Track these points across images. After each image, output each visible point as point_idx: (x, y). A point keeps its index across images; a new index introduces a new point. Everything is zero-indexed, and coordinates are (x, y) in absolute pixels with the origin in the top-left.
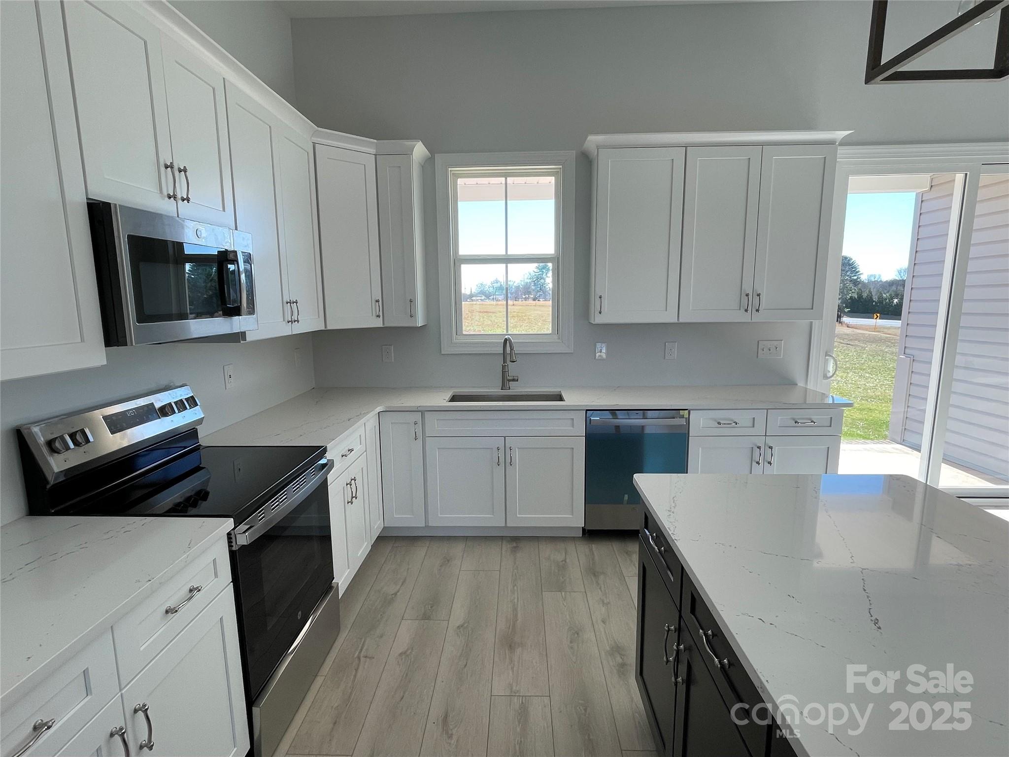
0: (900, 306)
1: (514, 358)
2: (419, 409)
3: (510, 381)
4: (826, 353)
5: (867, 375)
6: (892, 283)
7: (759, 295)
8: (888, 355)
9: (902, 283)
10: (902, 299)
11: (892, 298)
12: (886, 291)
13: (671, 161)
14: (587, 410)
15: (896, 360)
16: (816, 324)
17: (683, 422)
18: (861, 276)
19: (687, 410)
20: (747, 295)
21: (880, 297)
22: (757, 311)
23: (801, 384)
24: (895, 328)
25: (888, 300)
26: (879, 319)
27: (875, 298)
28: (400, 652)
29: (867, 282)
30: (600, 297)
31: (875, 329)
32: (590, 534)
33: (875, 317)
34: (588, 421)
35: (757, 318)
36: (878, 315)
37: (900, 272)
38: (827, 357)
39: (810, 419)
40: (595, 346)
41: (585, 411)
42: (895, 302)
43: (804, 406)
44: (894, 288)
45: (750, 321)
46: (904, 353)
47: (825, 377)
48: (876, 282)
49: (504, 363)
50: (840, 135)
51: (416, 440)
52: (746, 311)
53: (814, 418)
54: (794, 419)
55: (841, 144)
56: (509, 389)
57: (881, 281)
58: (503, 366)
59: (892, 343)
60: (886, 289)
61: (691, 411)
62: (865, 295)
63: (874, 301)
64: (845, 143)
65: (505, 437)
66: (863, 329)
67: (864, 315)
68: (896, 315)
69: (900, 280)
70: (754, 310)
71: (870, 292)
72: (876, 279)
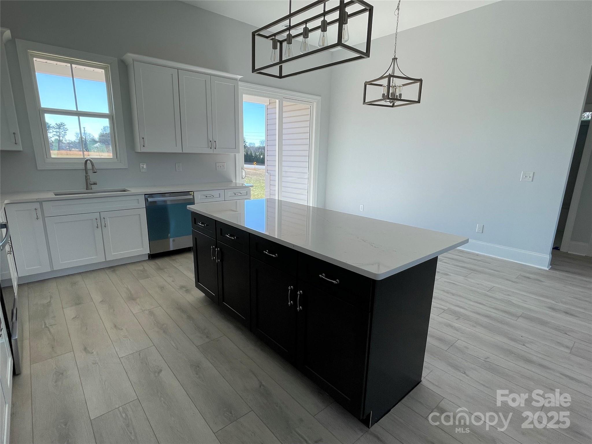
0: (264, 158)
1: (95, 170)
2: (38, 200)
3: (91, 184)
4: (242, 168)
5: (254, 190)
6: (259, 148)
7: (215, 142)
8: (261, 181)
9: (264, 148)
10: (264, 156)
11: (260, 155)
12: (257, 152)
13: (171, 75)
14: (145, 194)
15: (264, 183)
16: (237, 155)
17: (191, 197)
18: (246, 143)
19: (192, 191)
20: (211, 141)
21: (255, 154)
22: (215, 148)
23: (234, 181)
24: (263, 169)
25: (258, 156)
26: (256, 165)
27: (253, 155)
28: (72, 317)
29: (249, 147)
30: (143, 138)
31: (255, 169)
32: (153, 257)
33: (254, 163)
34: (146, 200)
35: (215, 152)
36: (256, 162)
37: (262, 142)
38: (242, 170)
39: (240, 193)
40: (140, 164)
41: (144, 195)
42: (261, 157)
43: (236, 188)
44: (260, 150)
45: (212, 153)
46: (267, 173)
47: (242, 178)
48: (253, 147)
49: (86, 174)
50: (239, 77)
51: (38, 219)
52: (211, 148)
53: (241, 192)
54: (234, 193)
55: (239, 81)
56: (92, 189)
57: (255, 147)
58: (85, 176)
59: (263, 175)
60: (257, 151)
61: (194, 192)
62: (249, 153)
63: (253, 156)
64: (241, 80)
65: (100, 212)
66: (250, 170)
67: (250, 163)
68: (262, 163)
69: (262, 147)
70: (214, 148)
71: (251, 152)
72: (253, 146)
